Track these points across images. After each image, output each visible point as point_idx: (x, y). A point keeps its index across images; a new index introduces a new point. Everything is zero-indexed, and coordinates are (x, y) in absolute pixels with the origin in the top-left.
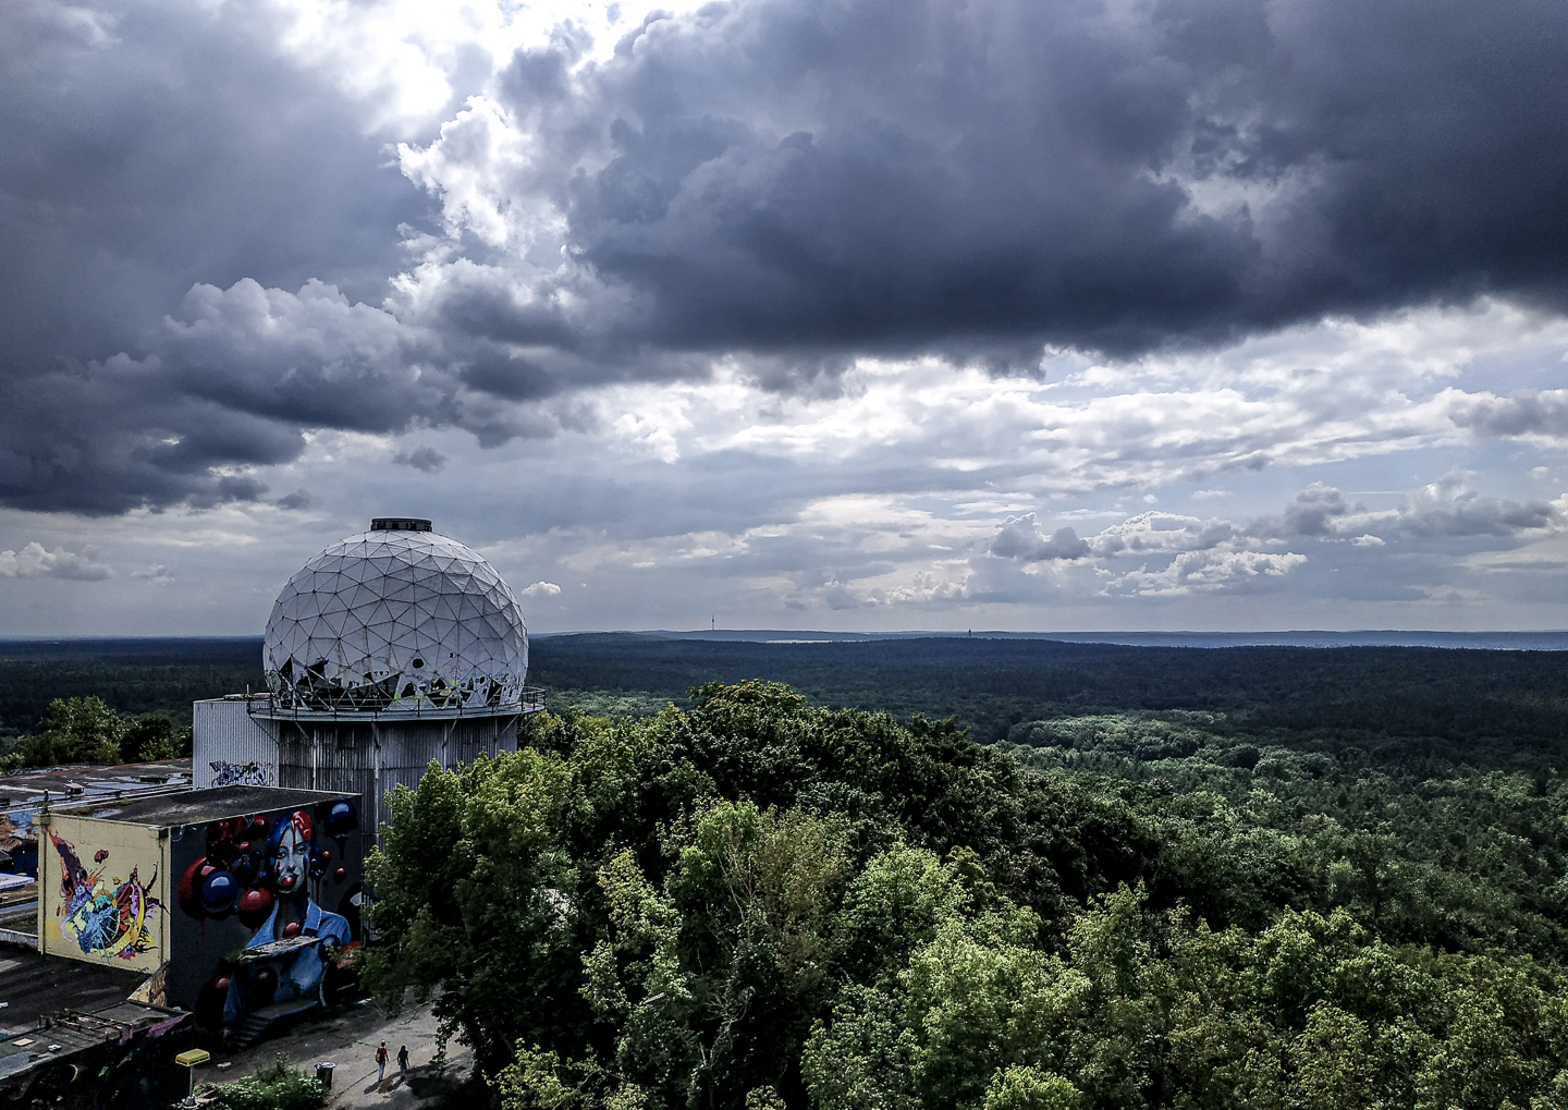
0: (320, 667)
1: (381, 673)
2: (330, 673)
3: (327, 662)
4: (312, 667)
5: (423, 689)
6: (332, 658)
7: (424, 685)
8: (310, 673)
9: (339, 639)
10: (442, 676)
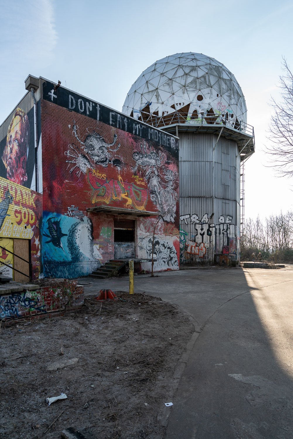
0: (147, 108)
1: (180, 104)
2: (152, 109)
3: (151, 104)
4: (143, 110)
5: (202, 114)
6: (154, 100)
7: (203, 111)
8: (142, 113)
9: (157, 89)
10: (213, 107)
